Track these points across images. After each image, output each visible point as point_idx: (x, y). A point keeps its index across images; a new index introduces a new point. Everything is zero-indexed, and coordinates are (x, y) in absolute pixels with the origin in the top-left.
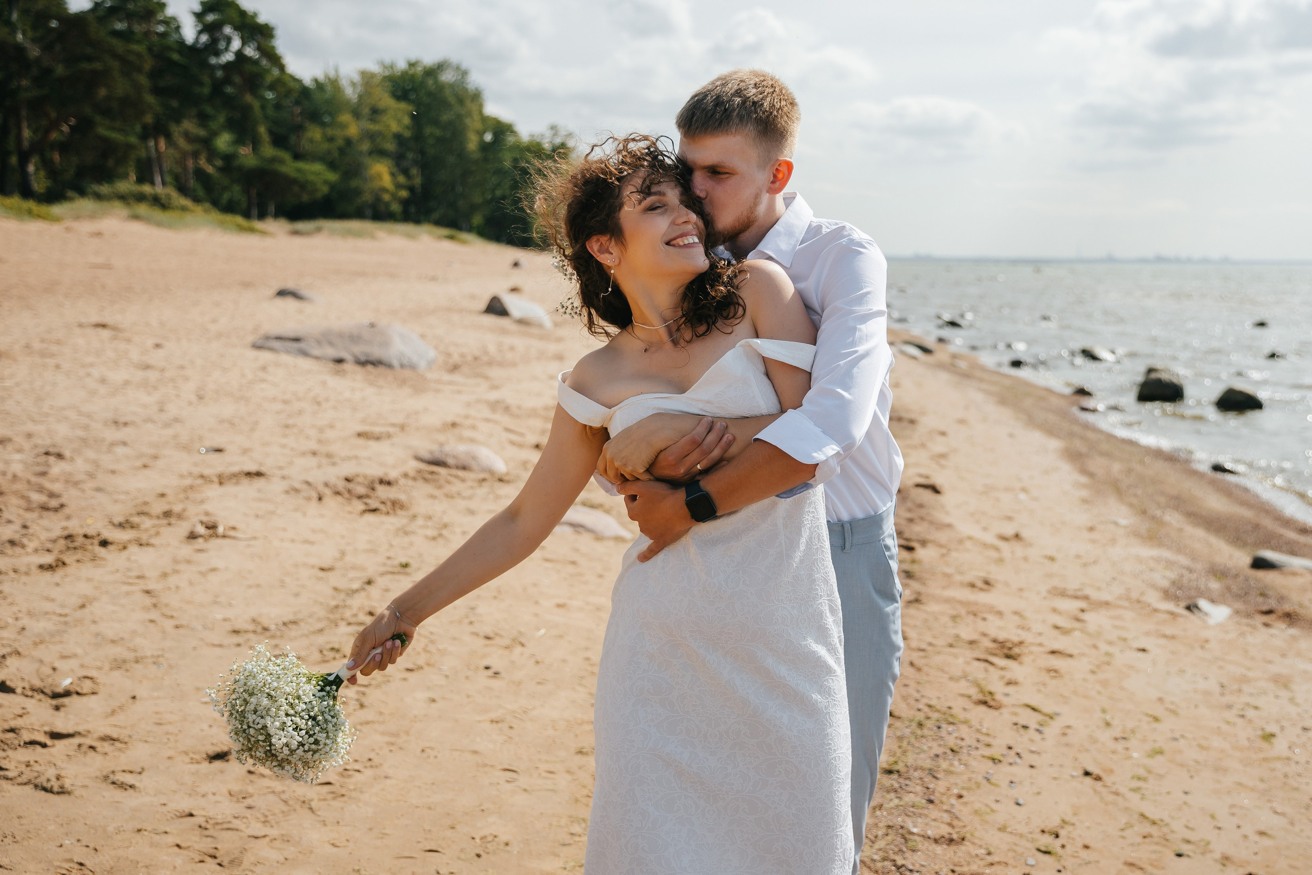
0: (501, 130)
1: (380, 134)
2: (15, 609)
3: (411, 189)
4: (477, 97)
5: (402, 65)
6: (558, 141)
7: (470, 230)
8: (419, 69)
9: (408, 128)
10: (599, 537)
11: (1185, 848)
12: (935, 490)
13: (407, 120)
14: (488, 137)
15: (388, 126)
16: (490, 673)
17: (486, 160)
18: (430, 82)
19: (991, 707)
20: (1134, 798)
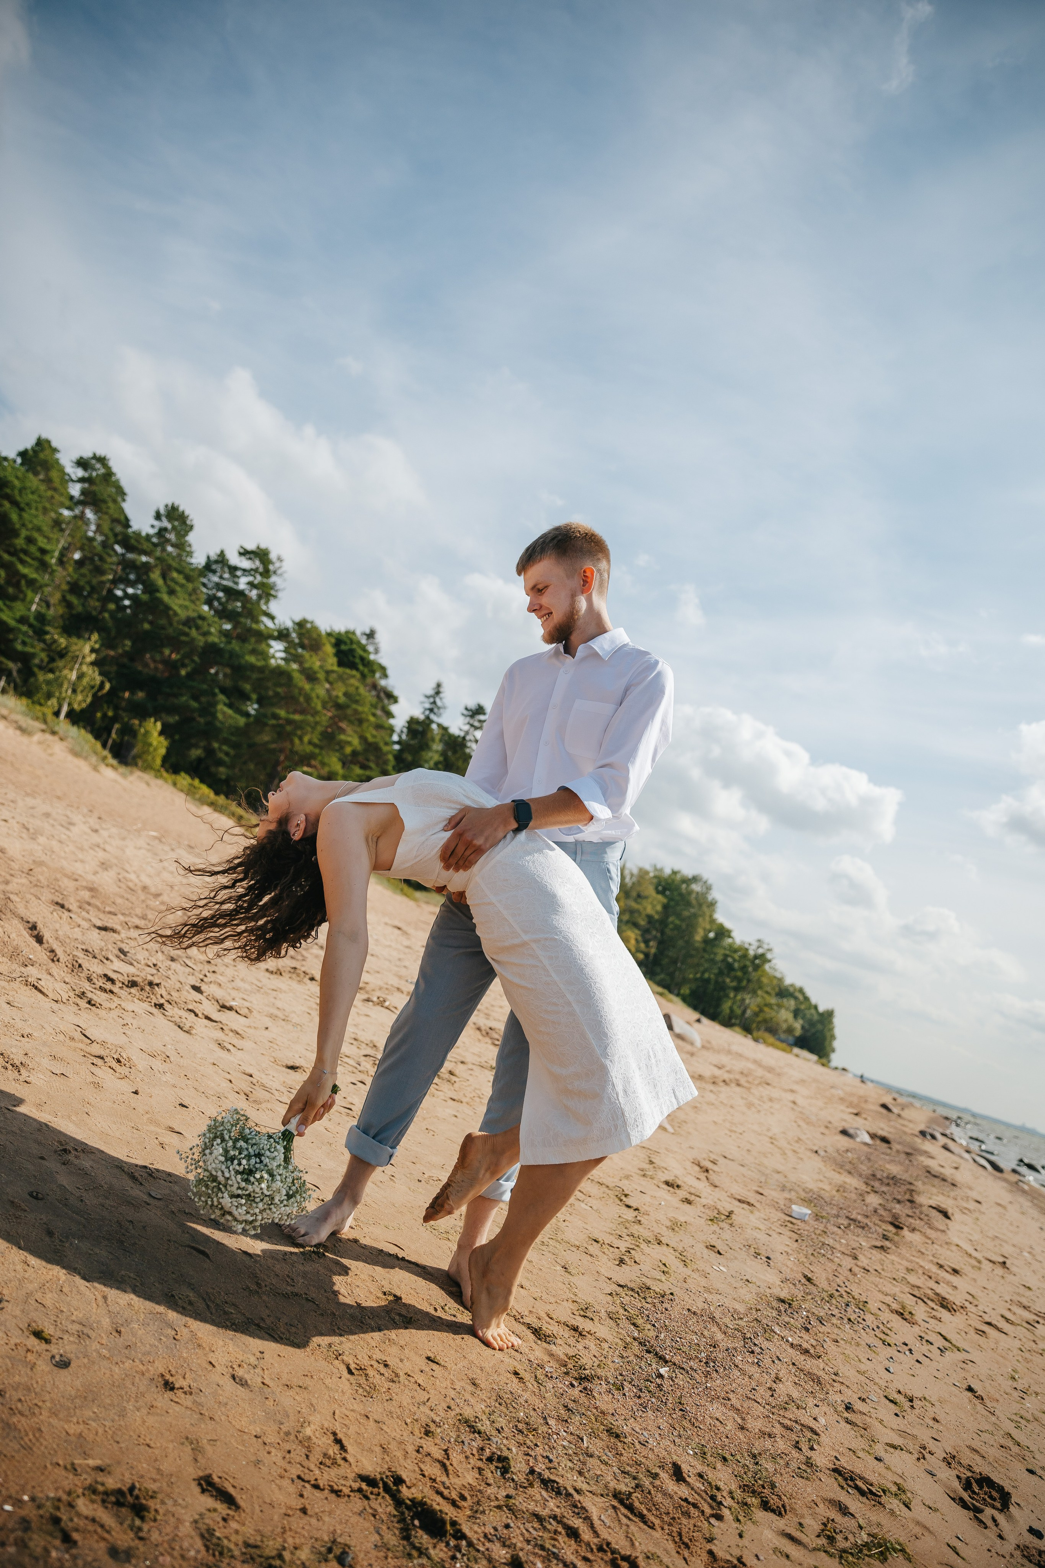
0: (723, 933)
1: (638, 911)
2: (236, 973)
3: (647, 955)
4: (712, 905)
5: (668, 871)
6: (760, 951)
7: (678, 995)
8: (678, 877)
9: (657, 912)
12: (946, 1215)
13: (659, 908)
14: (712, 935)
15: (645, 909)
17: (705, 950)
18: (684, 886)
19: (906, 1319)
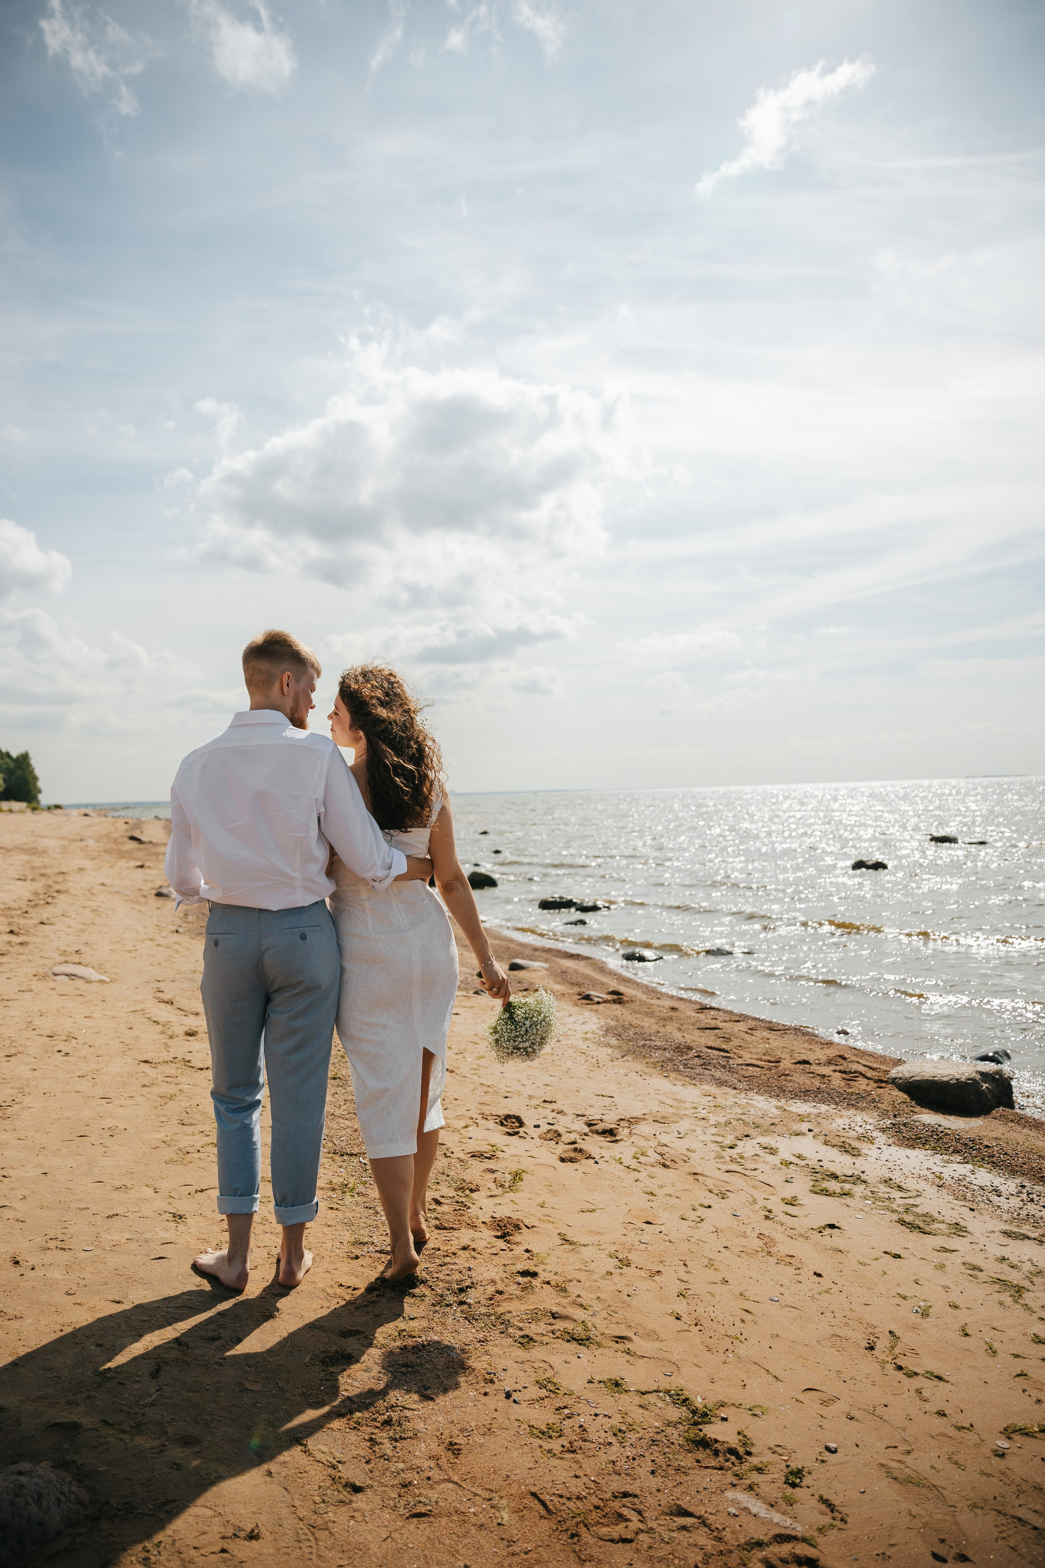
10: (89, 982)
11: (508, 1095)
16: (63, 1053)
20: (475, 1078)
